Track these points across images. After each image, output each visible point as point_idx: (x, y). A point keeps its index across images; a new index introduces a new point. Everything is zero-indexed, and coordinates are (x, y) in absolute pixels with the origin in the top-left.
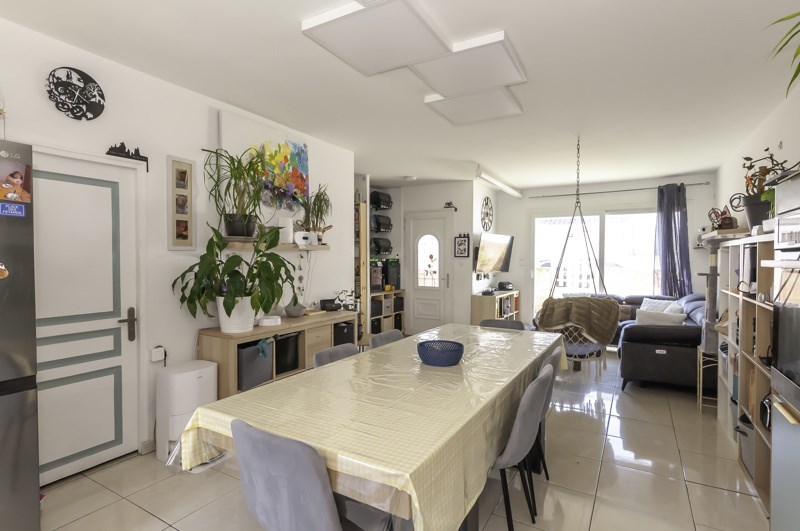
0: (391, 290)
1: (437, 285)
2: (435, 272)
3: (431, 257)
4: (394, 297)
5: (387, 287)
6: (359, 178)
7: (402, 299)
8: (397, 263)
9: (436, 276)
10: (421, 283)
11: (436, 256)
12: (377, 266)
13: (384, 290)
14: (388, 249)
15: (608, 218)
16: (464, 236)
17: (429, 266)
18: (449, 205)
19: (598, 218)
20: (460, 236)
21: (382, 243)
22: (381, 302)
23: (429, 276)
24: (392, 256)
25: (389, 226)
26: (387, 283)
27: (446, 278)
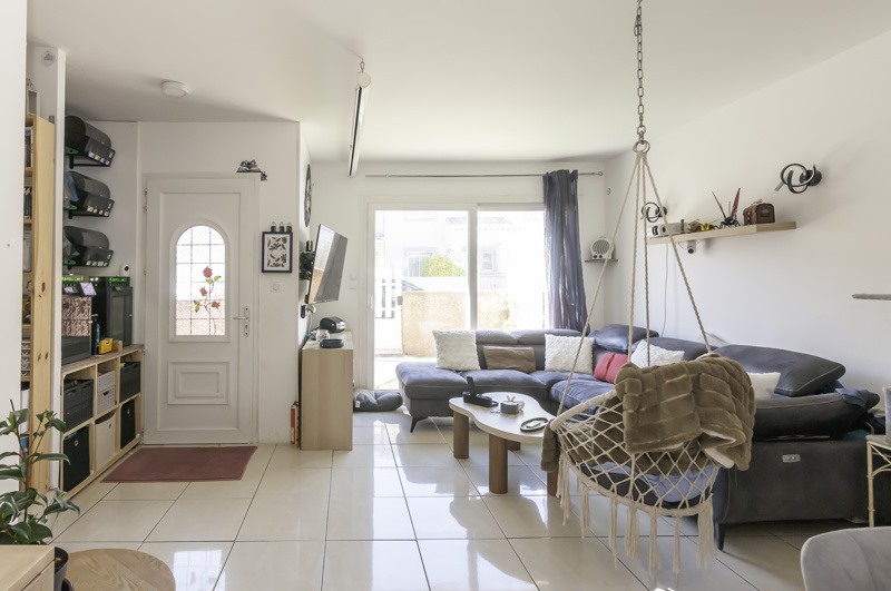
0: (114, 350)
1: (221, 332)
2: (215, 305)
3: (208, 272)
4: (121, 365)
5: (105, 345)
6: (38, 52)
7: (137, 365)
8: (126, 283)
9: (220, 313)
10: (182, 329)
11: (219, 270)
12: (80, 293)
13: (95, 351)
14: (104, 254)
15: (481, 214)
16: (282, 231)
17: (204, 292)
18: (249, 167)
19: (465, 214)
20: (273, 230)
21: (87, 241)
22: (90, 383)
23: (203, 313)
24: (112, 271)
25: (105, 203)
26: (104, 334)
27: (240, 316)
